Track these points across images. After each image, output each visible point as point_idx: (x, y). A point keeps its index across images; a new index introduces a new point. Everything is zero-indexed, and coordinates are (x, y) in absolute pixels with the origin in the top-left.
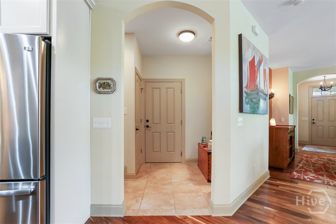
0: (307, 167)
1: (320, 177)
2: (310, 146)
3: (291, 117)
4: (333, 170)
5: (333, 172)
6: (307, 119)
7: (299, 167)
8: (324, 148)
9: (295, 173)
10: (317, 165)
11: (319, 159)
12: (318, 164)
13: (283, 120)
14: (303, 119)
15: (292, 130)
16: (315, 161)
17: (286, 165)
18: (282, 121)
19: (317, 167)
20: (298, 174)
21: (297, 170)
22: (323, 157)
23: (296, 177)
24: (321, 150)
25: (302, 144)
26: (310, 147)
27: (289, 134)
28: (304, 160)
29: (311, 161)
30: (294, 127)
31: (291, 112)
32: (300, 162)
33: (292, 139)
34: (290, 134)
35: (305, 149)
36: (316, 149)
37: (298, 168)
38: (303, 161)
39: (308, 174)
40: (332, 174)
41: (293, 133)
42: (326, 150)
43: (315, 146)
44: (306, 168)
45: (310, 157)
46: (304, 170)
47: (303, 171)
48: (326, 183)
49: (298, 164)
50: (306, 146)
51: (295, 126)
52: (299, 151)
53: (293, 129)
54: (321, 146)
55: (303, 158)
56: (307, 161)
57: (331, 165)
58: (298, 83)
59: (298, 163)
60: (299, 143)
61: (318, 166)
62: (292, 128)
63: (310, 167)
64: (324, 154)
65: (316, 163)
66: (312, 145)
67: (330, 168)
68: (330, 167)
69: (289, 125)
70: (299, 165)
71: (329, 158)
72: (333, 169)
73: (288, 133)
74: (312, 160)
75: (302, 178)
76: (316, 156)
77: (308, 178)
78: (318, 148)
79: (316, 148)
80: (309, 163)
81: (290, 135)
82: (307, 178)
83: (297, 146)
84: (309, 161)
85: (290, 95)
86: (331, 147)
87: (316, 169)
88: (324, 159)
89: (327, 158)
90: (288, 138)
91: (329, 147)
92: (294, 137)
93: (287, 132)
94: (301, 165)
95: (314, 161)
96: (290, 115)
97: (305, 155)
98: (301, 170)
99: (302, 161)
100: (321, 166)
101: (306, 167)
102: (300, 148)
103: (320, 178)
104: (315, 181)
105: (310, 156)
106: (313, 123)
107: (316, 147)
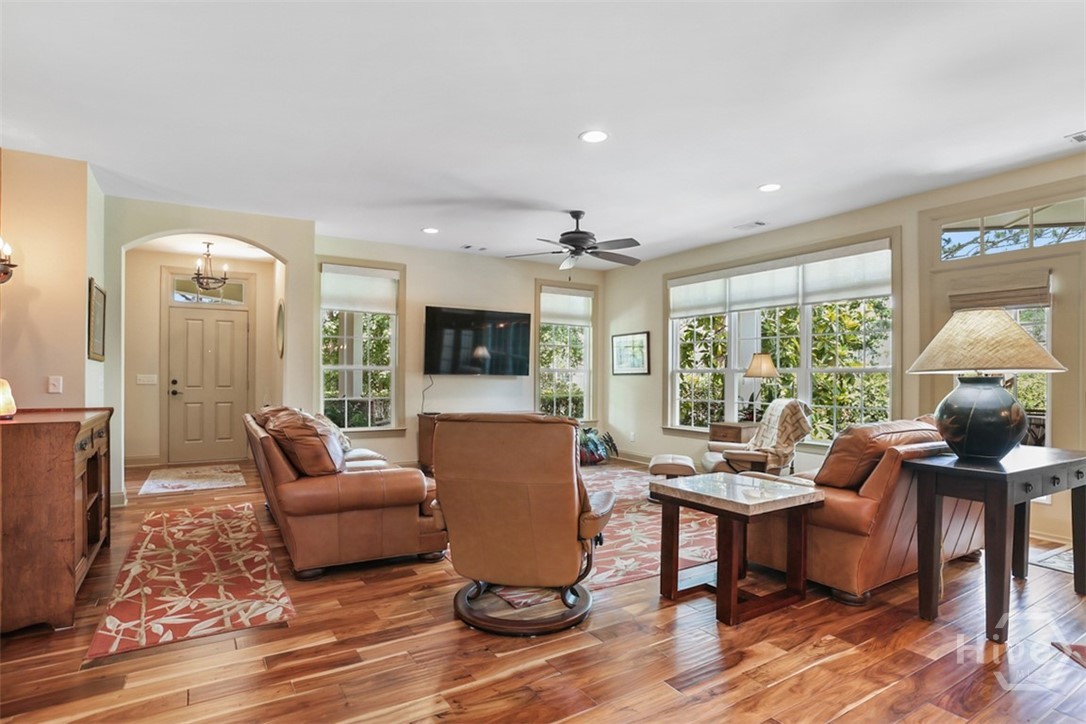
0: (161, 571)
1: (209, 602)
2: (163, 471)
3: (94, 371)
4: (240, 553)
5: (240, 563)
6: (154, 378)
7: (128, 582)
8: (207, 473)
9: (111, 622)
10: (191, 547)
11: (196, 521)
12: (195, 544)
13: (58, 383)
14: (143, 378)
15: (100, 426)
16: (185, 532)
17: (68, 601)
18: (52, 389)
19: (194, 559)
20: (124, 626)
21: (119, 599)
22: (206, 510)
23: (114, 649)
24: (198, 481)
25: (137, 471)
26: (166, 477)
27: (82, 448)
28: (148, 539)
29: (171, 535)
30: (107, 413)
31: (97, 354)
32: (130, 557)
33: (96, 469)
34: (88, 447)
35: (150, 487)
36: (183, 482)
37: (123, 590)
38: (145, 543)
39: (166, 606)
40: (240, 571)
41: (104, 439)
42: (211, 477)
43: (179, 469)
44: (154, 575)
45: (169, 520)
46: (148, 590)
47: (146, 595)
48: (228, 624)
49: (126, 568)
50: (150, 476)
51: (111, 411)
52: (130, 500)
53: (104, 425)
54: (198, 469)
55: (145, 528)
56: (158, 541)
57: (231, 535)
58: (123, 244)
59: (127, 562)
60: (125, 469)
61: (195, 554)
62: (95, 421)
63: (171, 566)
64: (207, 495)
65: (188, 542)
66: (169, 467)
67: (229, 548)
68: (229, 542)
69: (87, 406)
70: (129, 571)
71: (223, 508)
72: (241, 549)
73: (78, 448)
74: (174, 530)
75: (143, 642)
76: (186, 510)
77: (167, 627)
78: (190, 477)
79: (182, 478)
80: (166, 546)
81: (89, 452)
82: (161, 629)
83: (119, 484)
84: (166, 537)
85: (91, 281)
86: (224, 467)
87: (191, 568)
88: (209, 515)
89: (218, 508)
90: (80, 468)
91: (217, 467)
92: (107, 455)
93: (74, 440)
94: (135, 569)
95: (181, 533)
96: (88, 362)
97: (150, 517)
98: (139, 595)
99: (139, 548)
100: (203, 546)
101: (156, 571)
102: (133, 486)
103: (209, 606)
104: (191, 633)
105: (167, 515)
106: (174, 393)
107: (183, 472)
